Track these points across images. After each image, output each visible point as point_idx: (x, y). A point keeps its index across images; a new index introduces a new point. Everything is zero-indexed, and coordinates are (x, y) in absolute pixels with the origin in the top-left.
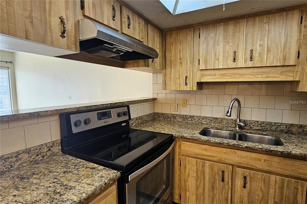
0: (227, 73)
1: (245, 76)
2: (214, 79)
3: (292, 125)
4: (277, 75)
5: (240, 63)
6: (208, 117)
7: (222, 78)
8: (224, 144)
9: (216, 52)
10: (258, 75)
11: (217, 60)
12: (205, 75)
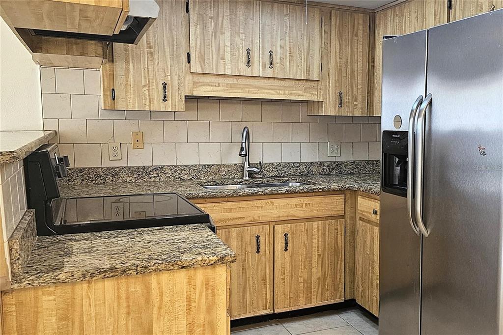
0: (237, 83)
1: (263, 91)
2: (217, 91)
3: (311, 163)
4: (300, 92)
5: (257, 69)
6: (192, 166)
7: (230, 91)
8: (259, 193)
9: (219, 44)
10: (279, 90)
11: (221, 59)
12: (200, 84)
